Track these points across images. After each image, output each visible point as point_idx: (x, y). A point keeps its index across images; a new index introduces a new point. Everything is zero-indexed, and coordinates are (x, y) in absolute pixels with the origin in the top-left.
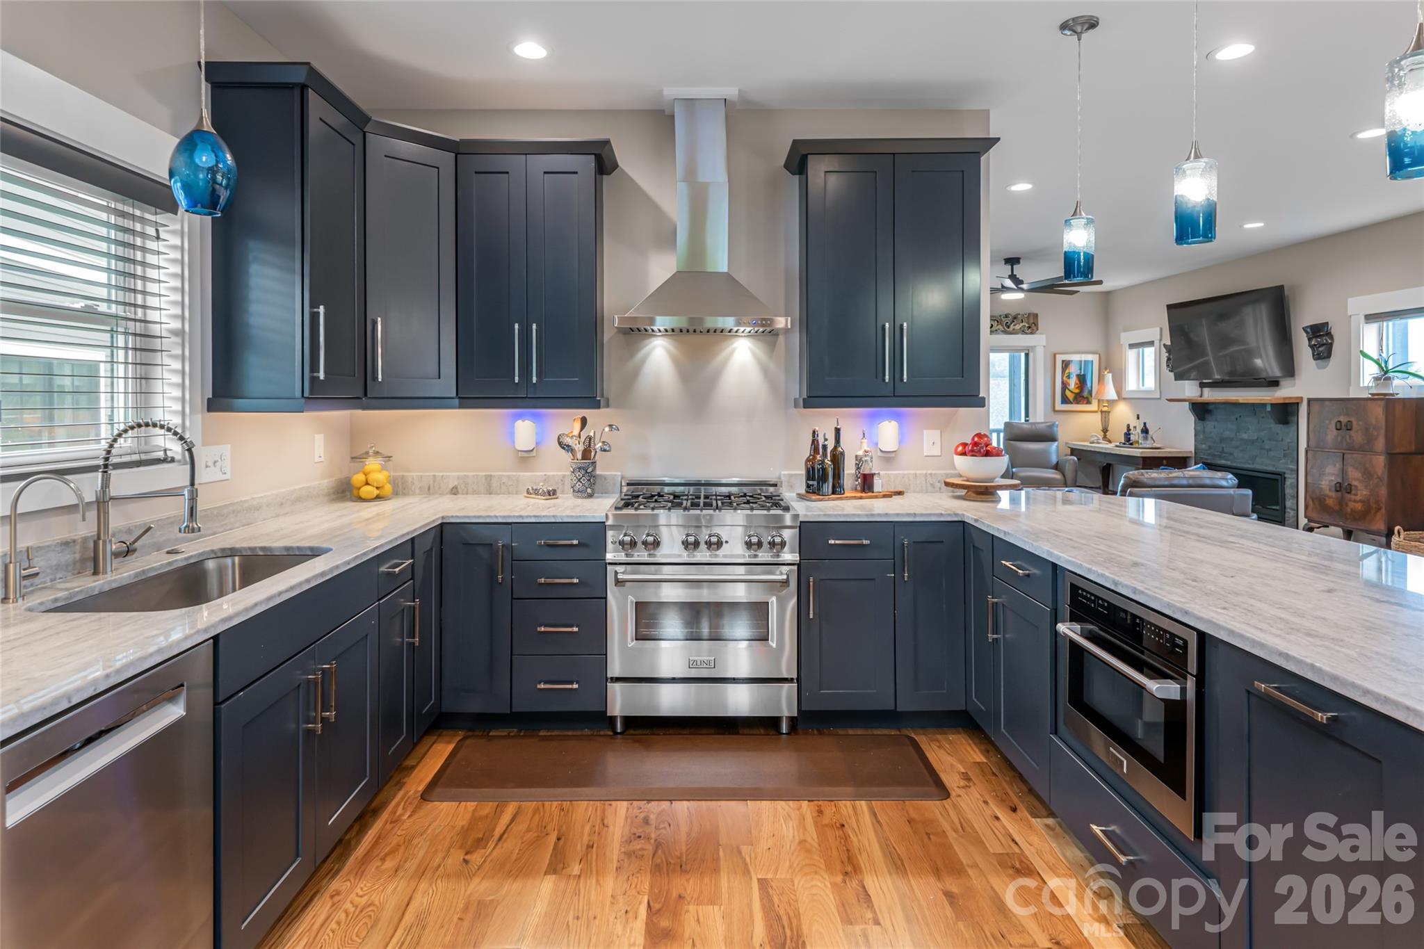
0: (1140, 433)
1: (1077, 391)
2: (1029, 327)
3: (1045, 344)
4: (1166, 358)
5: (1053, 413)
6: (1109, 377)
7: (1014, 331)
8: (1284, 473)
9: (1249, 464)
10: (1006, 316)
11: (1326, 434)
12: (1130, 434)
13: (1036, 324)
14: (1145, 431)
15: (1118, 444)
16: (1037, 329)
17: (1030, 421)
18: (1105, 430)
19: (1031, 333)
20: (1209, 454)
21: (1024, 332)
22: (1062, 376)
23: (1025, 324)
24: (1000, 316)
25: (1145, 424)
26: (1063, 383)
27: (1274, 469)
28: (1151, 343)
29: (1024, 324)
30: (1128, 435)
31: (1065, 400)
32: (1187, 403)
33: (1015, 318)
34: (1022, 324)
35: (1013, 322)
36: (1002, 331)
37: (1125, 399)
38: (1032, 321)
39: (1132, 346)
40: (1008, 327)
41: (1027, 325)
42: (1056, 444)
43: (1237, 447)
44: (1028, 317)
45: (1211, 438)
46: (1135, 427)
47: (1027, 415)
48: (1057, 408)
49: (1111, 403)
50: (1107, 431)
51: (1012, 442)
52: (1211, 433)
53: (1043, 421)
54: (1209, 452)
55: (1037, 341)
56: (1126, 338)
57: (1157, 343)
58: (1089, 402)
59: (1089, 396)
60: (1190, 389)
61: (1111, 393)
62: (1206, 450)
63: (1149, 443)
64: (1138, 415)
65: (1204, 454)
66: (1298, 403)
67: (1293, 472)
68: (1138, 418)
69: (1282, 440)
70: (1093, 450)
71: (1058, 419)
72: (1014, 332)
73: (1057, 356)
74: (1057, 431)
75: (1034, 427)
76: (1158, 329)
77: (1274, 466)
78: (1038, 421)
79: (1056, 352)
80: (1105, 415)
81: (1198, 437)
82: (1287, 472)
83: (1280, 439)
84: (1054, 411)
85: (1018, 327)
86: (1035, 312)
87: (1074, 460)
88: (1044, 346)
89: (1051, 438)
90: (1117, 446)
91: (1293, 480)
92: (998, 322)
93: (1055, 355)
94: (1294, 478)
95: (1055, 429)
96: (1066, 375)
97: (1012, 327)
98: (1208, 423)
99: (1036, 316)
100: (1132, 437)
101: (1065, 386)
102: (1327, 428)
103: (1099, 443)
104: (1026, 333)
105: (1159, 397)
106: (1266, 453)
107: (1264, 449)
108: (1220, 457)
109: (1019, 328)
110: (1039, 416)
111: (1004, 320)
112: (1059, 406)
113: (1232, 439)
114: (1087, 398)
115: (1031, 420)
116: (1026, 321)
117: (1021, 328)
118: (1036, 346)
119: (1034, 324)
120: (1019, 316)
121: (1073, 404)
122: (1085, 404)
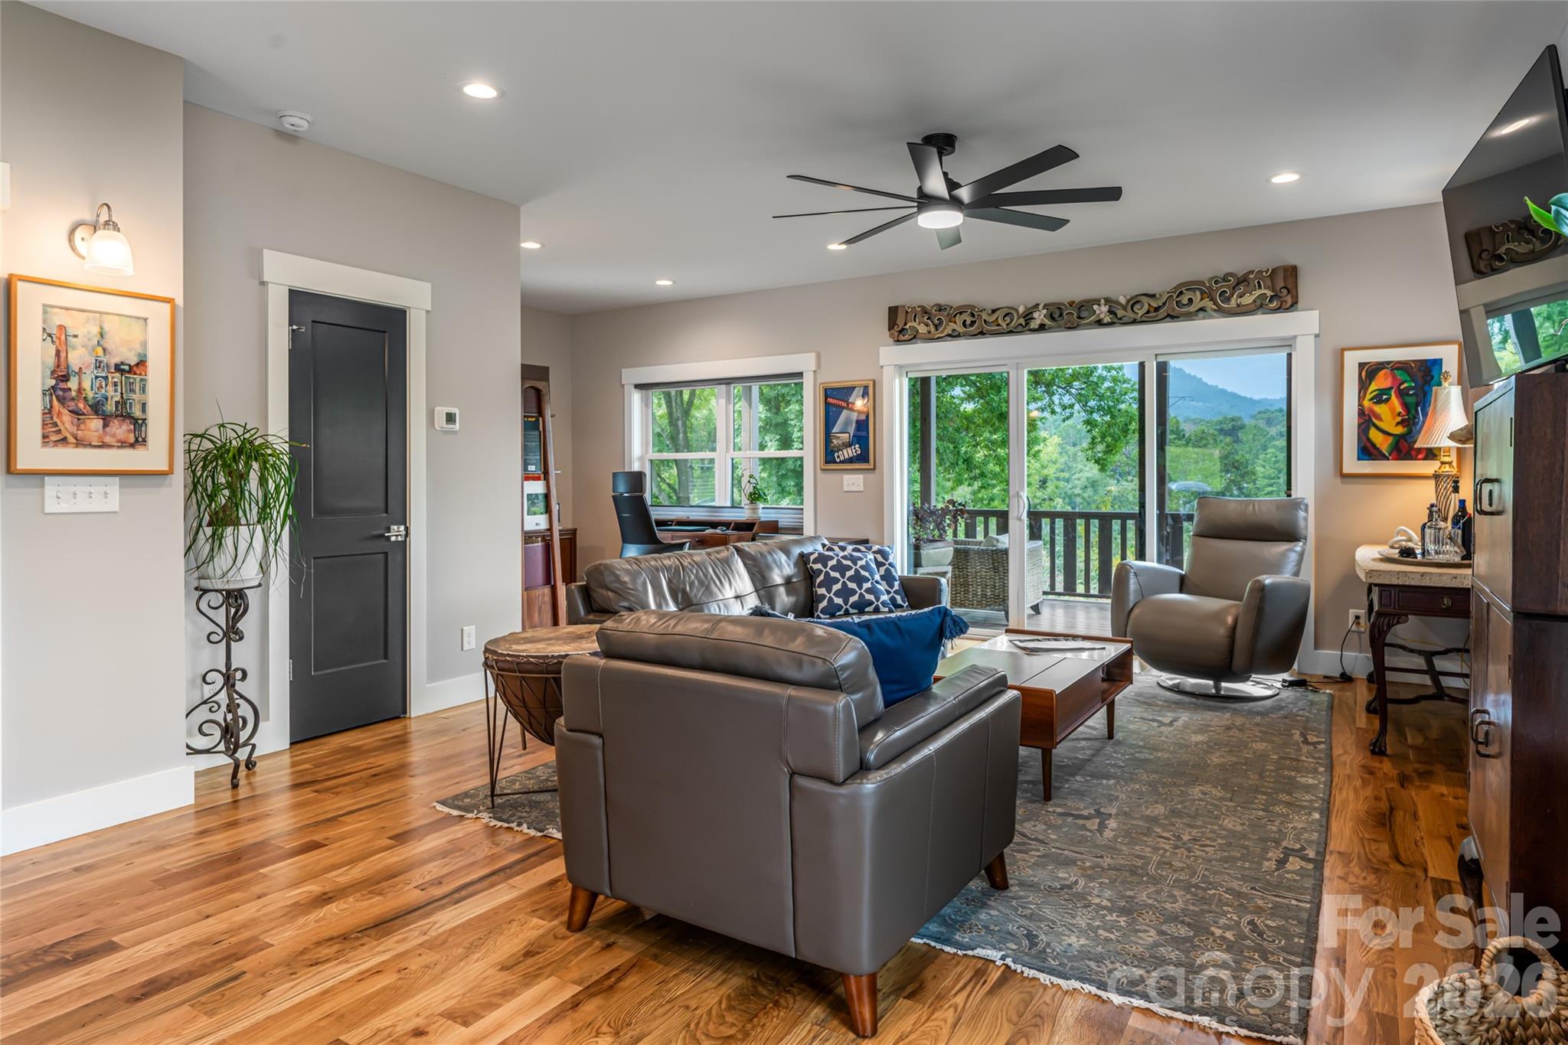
1: (1399, 430)
2: (1279, 297)
3: (1317, 332)
5: (1339, 480)
7: (1239, 310)
10: (1221, 279)
13: (1293, 289)
16: (1297, 300)
21: (1266, 310)
22: (1361, 399)
23: (1266, 291)
24: (1205, 281)
26: (1361, 413)
29: (1262, 291)
31: (1368, 451)
33: (1245, 280)
34: (1258, 292)
35: (1238, 289)
36: (1216, 311)
38: (1281, 285)
40: (1228, 301)
41: (1269, 293)
44: (1272, 276)
48: (1347, 471)
55: (1302, 325)
58: (1432, 456)
71: (1351, 493)
72: (1241, 311)
73: (1348, 354)
79: (1343, 347)
84: (1341, 475)
85: (1248, 300)
86: (1291, 262)
88: (1316, 337)
92: (1203, 292)
93: (1341, 354)
96: (1369, 396)
97: (1234, 300)
99: (1291, 272)
101: (1366, 420)
104: (1273, 312)
109: (1251, 301)
111: (1215, 287)
112: (1352, 464)
116: (1269, 283)
117: (1255, 301)
118: (1295, 337)
119: (1285, 291)
120: (1251, 276)
121: (1388, 459)
122: (1424, 459)
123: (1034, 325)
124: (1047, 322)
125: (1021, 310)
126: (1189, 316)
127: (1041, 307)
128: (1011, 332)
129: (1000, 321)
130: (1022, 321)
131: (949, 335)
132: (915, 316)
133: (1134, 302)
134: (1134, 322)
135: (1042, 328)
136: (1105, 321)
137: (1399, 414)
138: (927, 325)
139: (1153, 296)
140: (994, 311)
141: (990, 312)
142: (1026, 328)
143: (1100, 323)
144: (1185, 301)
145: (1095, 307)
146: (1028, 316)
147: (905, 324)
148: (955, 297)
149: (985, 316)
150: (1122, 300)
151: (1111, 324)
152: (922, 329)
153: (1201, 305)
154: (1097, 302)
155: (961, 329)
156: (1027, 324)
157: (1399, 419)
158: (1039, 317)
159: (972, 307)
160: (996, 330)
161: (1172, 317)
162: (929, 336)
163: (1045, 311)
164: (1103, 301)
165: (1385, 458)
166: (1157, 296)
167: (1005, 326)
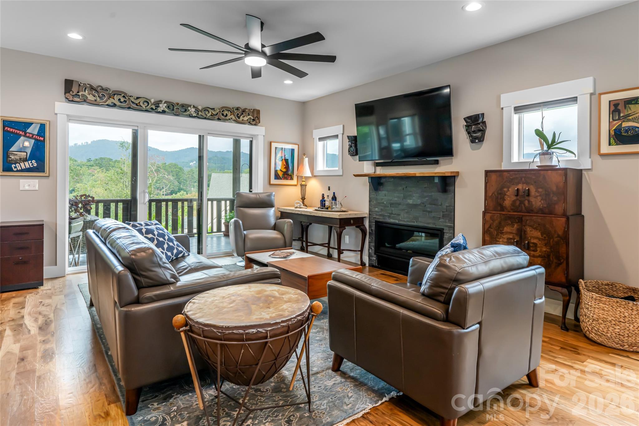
0: (331, 200)
1: (284, 171)
2: (254, 120)
3: (264, 135)
4: (348, 147)
5: (269, 186)
6: (306, 160)
7: (243, 122)
8: (443, 229)
9: (414, 222)
10: (237, 109)
11: (504, 200)
12: (325, 201)
13: (259, 118)
14: (334, 198)
15: (317, 209)
16: (259, 122)
17: (253, 192)
18: (303, 199)
19: (255, 125)
20: (380, 215)
21: (250, 123)
24: (233, 108)
25: (334, 193)
27: (434, 226)
28: (336, 136)
29: (250, 117)
30: (323, 201)
31: (277, 177)
32: (367, 178)
33: (244, 111)
34: (249, 117)
35: (243, 114)
36: (234, 120)
37: (315, 176)
38: (255, 116)
39: (321, 139)
40: (239, 118)
41: (252, 118)
42: (273, 209)
43: (404, 210)
44: (253, 112)
45: (383, 203)
46: (328, 196)
47: (251, 187)
48: (272, 183)
49: (307, 178)
50: (305, 199)
51: (242, 209)
52: (382, 199)
53: (262, 191)
54: (380, 213)
55: (258, 131)
56: (317, 133)
57: (340, 136)
58: (292, 179)
59: (292, 174)
60: (368, 168)
61: (307, 172)
62: (379, 212)
63: (338, 207)
64: (329, 187)
65: (376, 215)
66: (454, 176)
67: (451, 229)
68: (329, 189)
69: (441, 205)
70: (300, 213)
71: (273, 190)
72: (242, 123)
73: (273, 144)
74: (274, 199)
75: (258, 196)
76: (342, 126)
77: (434, 224)
78: (259, 192)
79: (271, 140)
80: (303, 187)
81: (372, 203)
82: (445, 228)
83: (440, 204)
84: (270, 184)
85: (246, 119)
86: (258, 109)
87: (290, 222)
88: (264, 136)
89: (269, 205)
90: (316, 210)
91: (450, 235)
92: (231, 112)
93: (271, 143)
94: (451, 233)
95: (273, 197)
96: (277, 158)
97: (241, 118)
98: (380, 192)
99: (258, 112)
100: (327, 204)
102: (505, 194)
103: (301, 208)
104: (252, 124)
105: (341, 174)
106: (428, 214)
107: (427, 211)
108: (389, 217)
110: (259, 188)
111: (235, 111)
112: (273, 181)
113: (399, 204)
114: (291, 175)
115: (254, 190)
116: (252, 114)
117: (247, 120)
118: (258, 135)
119: (257, 118)
120: (247, 110)
121: (282, 179)
122: (290, 180)
123: (160, 110)
124: (166, 110)
125: (153, 101)
126: (225, 120)
127: (163, 102)
128: (147, 111)
129: (141, 104)
130: (154, 107)
131: (107, 105)
132: (86, 88)
133: (206, 109)
134: (205, 118)
135: (164, 112)
136: (194, 115)
137: (285, 165)
138: (94, 96)
139: (213, 109)
140: (138, 98)
141: (135, 98)
142: (156, 111)
143: (191, 116)
144: (225, 113)
145: (189, 108)
146: (157, 104)
147: (78, 92)
148: (113, 84)
149: (132, 99)
150: (200, 108)
151: (195, 117)
152: (90, 97)
153: (230, 118)
154: (190, 106)
155: (118, 103)
156: (156, 109)
157: (285, 166)
158: (163, 107)
159: (125, 94)
160: (139, 108)
161: (219, 119)
162: (95, 103)
163: (166, 105)
164: (192, 106)
165: (281, 179)
166: (215, 109)
167: (144, 107)
